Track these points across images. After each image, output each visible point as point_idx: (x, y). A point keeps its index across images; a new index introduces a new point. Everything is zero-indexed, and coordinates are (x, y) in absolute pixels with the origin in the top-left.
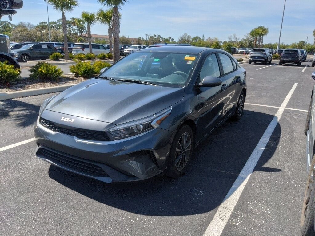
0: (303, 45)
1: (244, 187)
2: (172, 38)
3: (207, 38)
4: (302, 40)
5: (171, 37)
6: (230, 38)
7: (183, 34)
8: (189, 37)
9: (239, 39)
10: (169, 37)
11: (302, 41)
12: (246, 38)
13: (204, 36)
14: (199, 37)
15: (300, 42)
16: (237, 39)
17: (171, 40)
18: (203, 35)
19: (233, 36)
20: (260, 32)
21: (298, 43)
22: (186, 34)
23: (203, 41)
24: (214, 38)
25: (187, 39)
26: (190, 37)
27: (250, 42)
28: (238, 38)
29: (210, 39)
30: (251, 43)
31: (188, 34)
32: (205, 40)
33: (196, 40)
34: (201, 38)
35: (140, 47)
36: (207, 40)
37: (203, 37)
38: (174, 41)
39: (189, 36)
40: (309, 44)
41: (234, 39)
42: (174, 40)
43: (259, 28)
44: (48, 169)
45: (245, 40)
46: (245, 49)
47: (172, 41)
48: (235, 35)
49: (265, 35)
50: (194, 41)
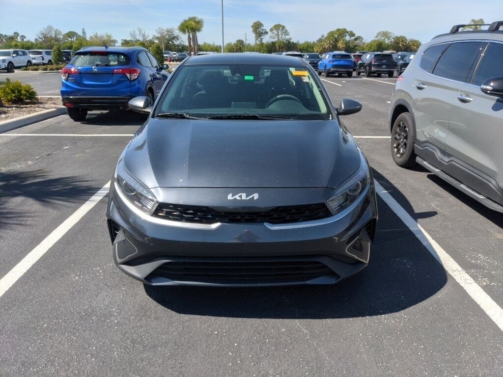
0: (241, 46)
2: (20, 35)
3: (92, 35)
4: (239, 39)
5: (18, 32)
6: (132, 35)
7: (46, 27)
8: (57, 32)
10: (15, 33)
12: (158, 35)
13: (86, 31)
14: (74, 32)
15: (237, 41)
16: (144, 36)
17: (19, 38)
18: (83, 29)
19: (137, 32)
21: (234, 44)
22: (50, 28)
23: (84, 39)
24: (105, 35)
25: (54, 36)
26: (60, 32)
27: (165, 41)
29: (96, 37)
30: (169, 43)
31: (55, 28)
32: (88, 39)
33: (70, 37)
34: (80, 34)
35: (16, 52)
36: (91, 37)
37: (84, 32)
38: (25, 40)
39: (57, 30)
40: (249, 45)
41: (140, 37)
42: (25, 37)
43: (190, 19)
45: (158, 38)
47: (23, 40)
48: (140, 31)
49: (199, 30)
50: (68, 40)
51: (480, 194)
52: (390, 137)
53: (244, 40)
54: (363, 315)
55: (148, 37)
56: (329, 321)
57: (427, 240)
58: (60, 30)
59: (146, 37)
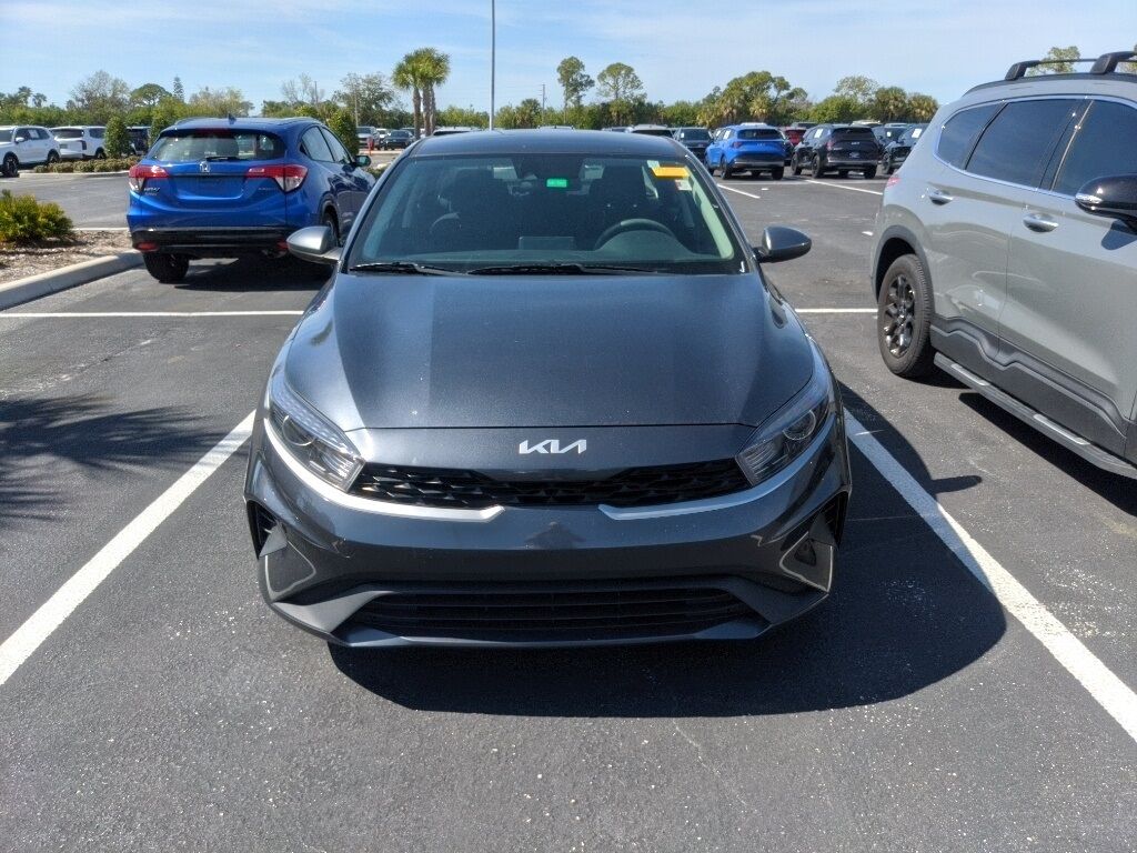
0: (533, 113)
2: (34, 92)
3: (197, 91)
4: (529, 98)
5: (28, 86)
6: (288, 91)
7: (92, 74)
8: (118, 86)
9: (323, 92)
10: (23, 89)
11: (529, 101)
12: (347, 91)
13: (182, 82)
14: (158, 87)
15: (524, 102)
16: (314, 92)
17: (30, 99)
18: (177, 79)
19: (299, 85)
20: (424, 70)
21: (518, 108)
22: (102, 76)
23: (179, 101)
24: (226, 91)
25: (109, 95)
26: (124, 85)
27: (362, 104)
28: (319, 90)
29: (206, 95)
30: (370, 109)
31: (113, 75)
32: (187, 101)
33: (149, 99)
34: (170, 89)
35: (24, 133)
36: (195, 97)
37: (178, 87)
38: (44, 104)
39: (116, 81)
40: (551, 110)
41: (305, 96)
42: (44, 99)
43: (419, 54)
45: (345, 97)
46: (368, 132)
47: (39, 104)
48: (305, 80)
49: (439, 81)
50: (141, 103)
51: (1078, 435)
52: (876, 310)
53: (540, 100)
54: (822, 706)
55: (323, 96)
56: (746, 722)
57: (959, 540)
58: (125, 80)
59: (319, 95)
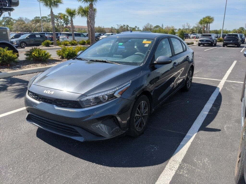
0: (242, 30)
1: (190, 143)
2: (137, 27)
3: (166, 27)
6: (184, 26)
8: (151, 26)
9: (191, 26)
12: (196, 26)
13: (163, 25)
14: (159, 26)
15: (240, 28)
16: (189, 26)
17: (137, 28)
18: (162, 24)
19: (186, 25)
21: (238, 29)
22: (148, 24)
24: (171, 26)
25: (149, 28)
26: (152, 26)
27: (199, 29)
28: (190, 26)
29: (167, 27)
30: (201, 30)
31: (150, 24)
32: (164, 28)
33: (157, 28)
34: (161, 26)
36: (165, 28)
37: (163, 26)
39: (151, 25)
41: (187, 27)
42: (139, 28)
43: (206, 17)
44: (36, 131)
45: (196, 27)
46: (196, 35)
47: (138, 29)
48: (187, 24)
49: (211, 22)
50: (155, 29)
55: (191, 27)
58: (152, 25)
59: (190, 27)
